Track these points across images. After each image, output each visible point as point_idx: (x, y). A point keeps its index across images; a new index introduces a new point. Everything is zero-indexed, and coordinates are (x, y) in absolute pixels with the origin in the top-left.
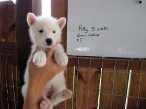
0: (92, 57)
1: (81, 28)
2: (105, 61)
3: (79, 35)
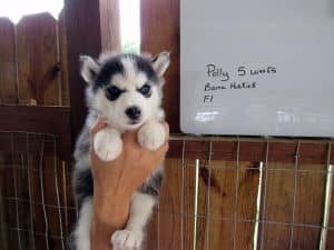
0: (241, 136)
1: (213, 71)
2: (272, 145)
3: (208, 86)
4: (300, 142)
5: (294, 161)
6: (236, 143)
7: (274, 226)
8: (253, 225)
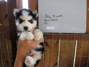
0: (54, 33)
2: (61, 35)
3: (45, 20)
4: (68, 34)
5: (66, 39)
6: (52, 35)
7: (63, 56)
8: (58, 56)
